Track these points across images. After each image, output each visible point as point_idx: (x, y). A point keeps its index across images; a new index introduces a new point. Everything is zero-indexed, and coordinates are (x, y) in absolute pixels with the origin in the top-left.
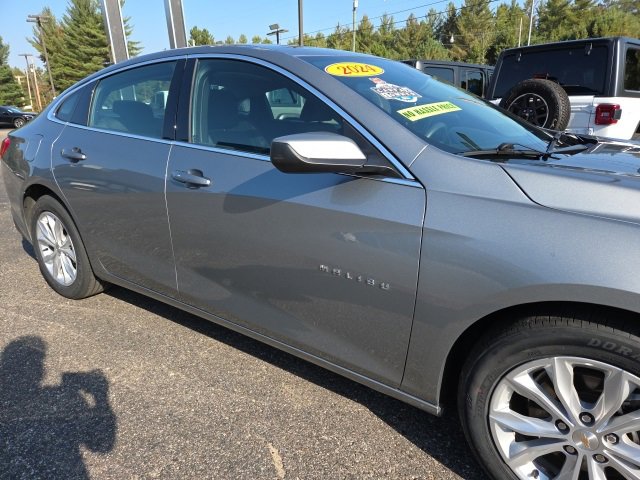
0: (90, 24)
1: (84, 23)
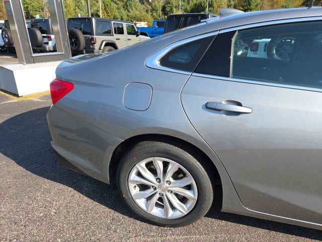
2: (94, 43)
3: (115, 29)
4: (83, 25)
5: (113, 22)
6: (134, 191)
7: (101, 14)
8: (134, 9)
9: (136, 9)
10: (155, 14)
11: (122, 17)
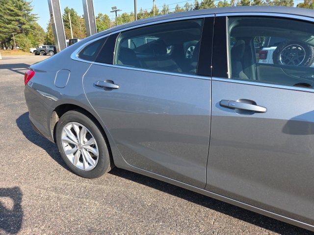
0: (10, 4)
1: (6, 3)
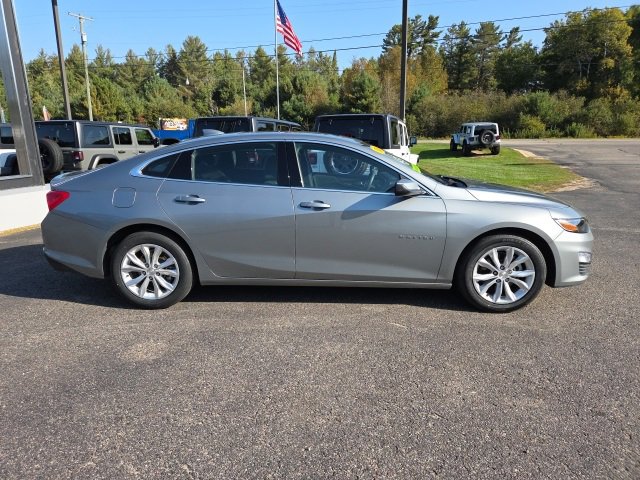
2: (80, 160)
3: (116, 136)
4: (58, 133)
5: (111, 127)
6: (126, 278)
7: (89, 104)
8: (157, 94)
9: (162, 95)
10: (200, 104)
11: (134, 110)
